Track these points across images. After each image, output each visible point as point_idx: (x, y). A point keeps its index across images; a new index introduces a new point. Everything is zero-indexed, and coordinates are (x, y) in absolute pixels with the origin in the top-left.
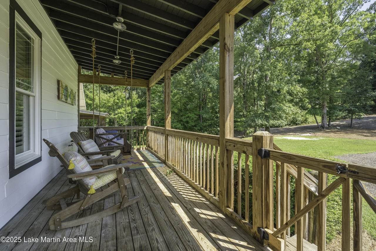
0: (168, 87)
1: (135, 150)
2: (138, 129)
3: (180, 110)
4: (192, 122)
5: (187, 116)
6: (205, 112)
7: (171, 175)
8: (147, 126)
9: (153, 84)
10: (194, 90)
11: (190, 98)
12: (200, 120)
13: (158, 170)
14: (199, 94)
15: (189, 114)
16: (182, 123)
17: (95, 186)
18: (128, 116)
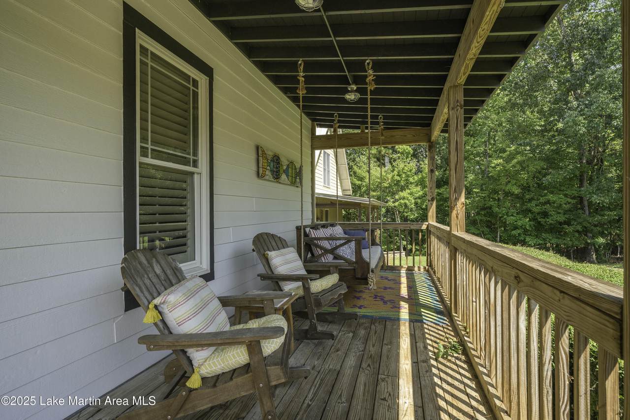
0: (457, 126)
1: (403, 269)
2: (408, 228)
3: (526, 188)
4: (560, 213)
5: (542, 200)
6: (598, 189)
7: (449, 361)
8: (427, 223)
9: (436, 133)
10: (562, 139)
11: (553, 160)
12: (582, 208)
13: (424, 334)
14: (580, 147)
15: (551, 197)
16: (530, 215)
17: (207, 369)
18: (416, 204)
